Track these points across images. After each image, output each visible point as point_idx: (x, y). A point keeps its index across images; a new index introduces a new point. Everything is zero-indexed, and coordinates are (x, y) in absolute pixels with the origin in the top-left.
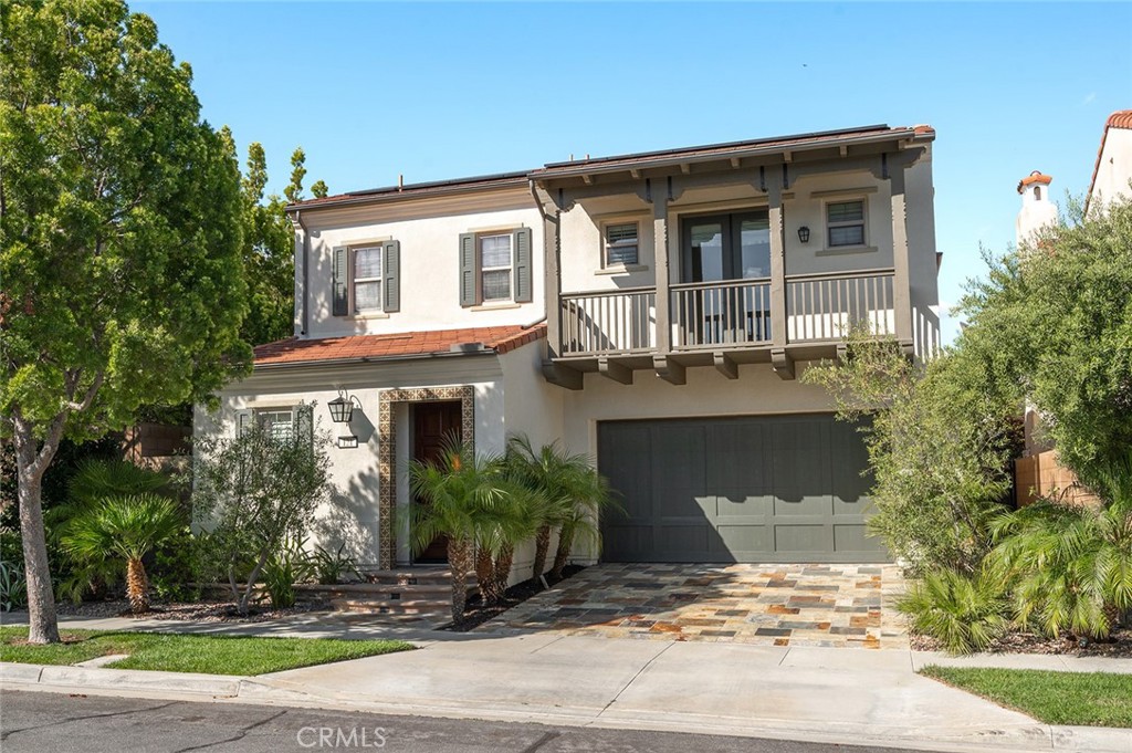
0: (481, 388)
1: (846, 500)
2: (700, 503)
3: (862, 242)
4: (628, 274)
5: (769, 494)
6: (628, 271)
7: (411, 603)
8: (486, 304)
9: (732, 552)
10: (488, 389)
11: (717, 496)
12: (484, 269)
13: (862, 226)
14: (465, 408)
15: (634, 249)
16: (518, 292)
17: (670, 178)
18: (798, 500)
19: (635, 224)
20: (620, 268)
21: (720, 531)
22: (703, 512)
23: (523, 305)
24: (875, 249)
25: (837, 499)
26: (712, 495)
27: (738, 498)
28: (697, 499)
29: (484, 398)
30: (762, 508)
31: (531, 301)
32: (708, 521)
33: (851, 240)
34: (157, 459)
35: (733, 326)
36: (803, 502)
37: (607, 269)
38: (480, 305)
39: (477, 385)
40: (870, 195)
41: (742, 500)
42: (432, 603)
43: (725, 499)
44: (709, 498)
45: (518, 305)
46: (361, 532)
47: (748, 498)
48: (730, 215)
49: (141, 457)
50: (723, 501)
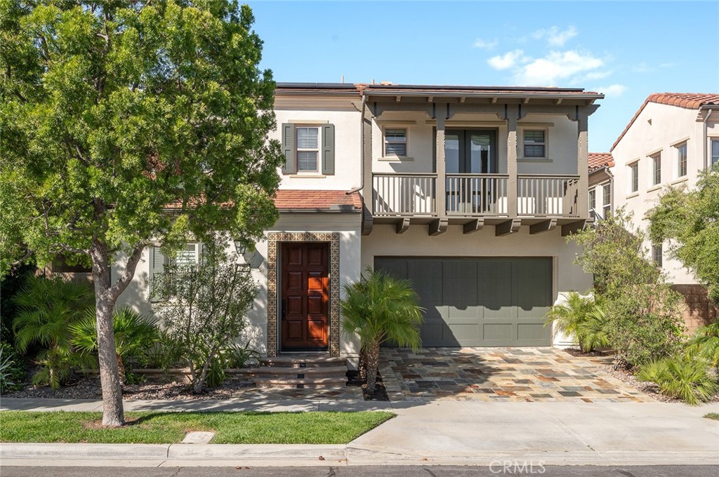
0: (346, 235)
1: (525, 309)
2: (439, 311)
3: (543, 155)
4: (400, 162)
5: (480, 305)
6: (401, 160)
7: (321, 381)
8: (300, 174)
9: (458, 340)
10: (351, 235)
11: (449, 305)
12: (299, 149)
13: (544, 146)
14: (333, 248)
15: (403, 146)
16: (324, 167)
17: (448, 104)
18: (497, 308)
19: (405, 130)
20: (394, 158)
21: (450, 327)
22: (440, 315)
23: (327, 176)
24: (552, 161)
25: (520, 308)
26: (446, 305)
27: (463, 307)
28: (437, 307)
29: (348, 241)
30: (476, 313)
31: (333, 174)
32: (443, 320)
33: (536, 153)
34: (67, 274)
35: (464, 201)
36: (500, 310)
37: (385, 158)
38: (296, 174)
39: (343, 232)
40: (549, 128)
41: (464, 308)
42: (335, 381)
43: (454, 307)
44: (444, 307)
45: (324, 176)
46: (254, 330)
47: (468, 307)
48: (465, 131)
49: (52, 272)
50: (453, 308)
